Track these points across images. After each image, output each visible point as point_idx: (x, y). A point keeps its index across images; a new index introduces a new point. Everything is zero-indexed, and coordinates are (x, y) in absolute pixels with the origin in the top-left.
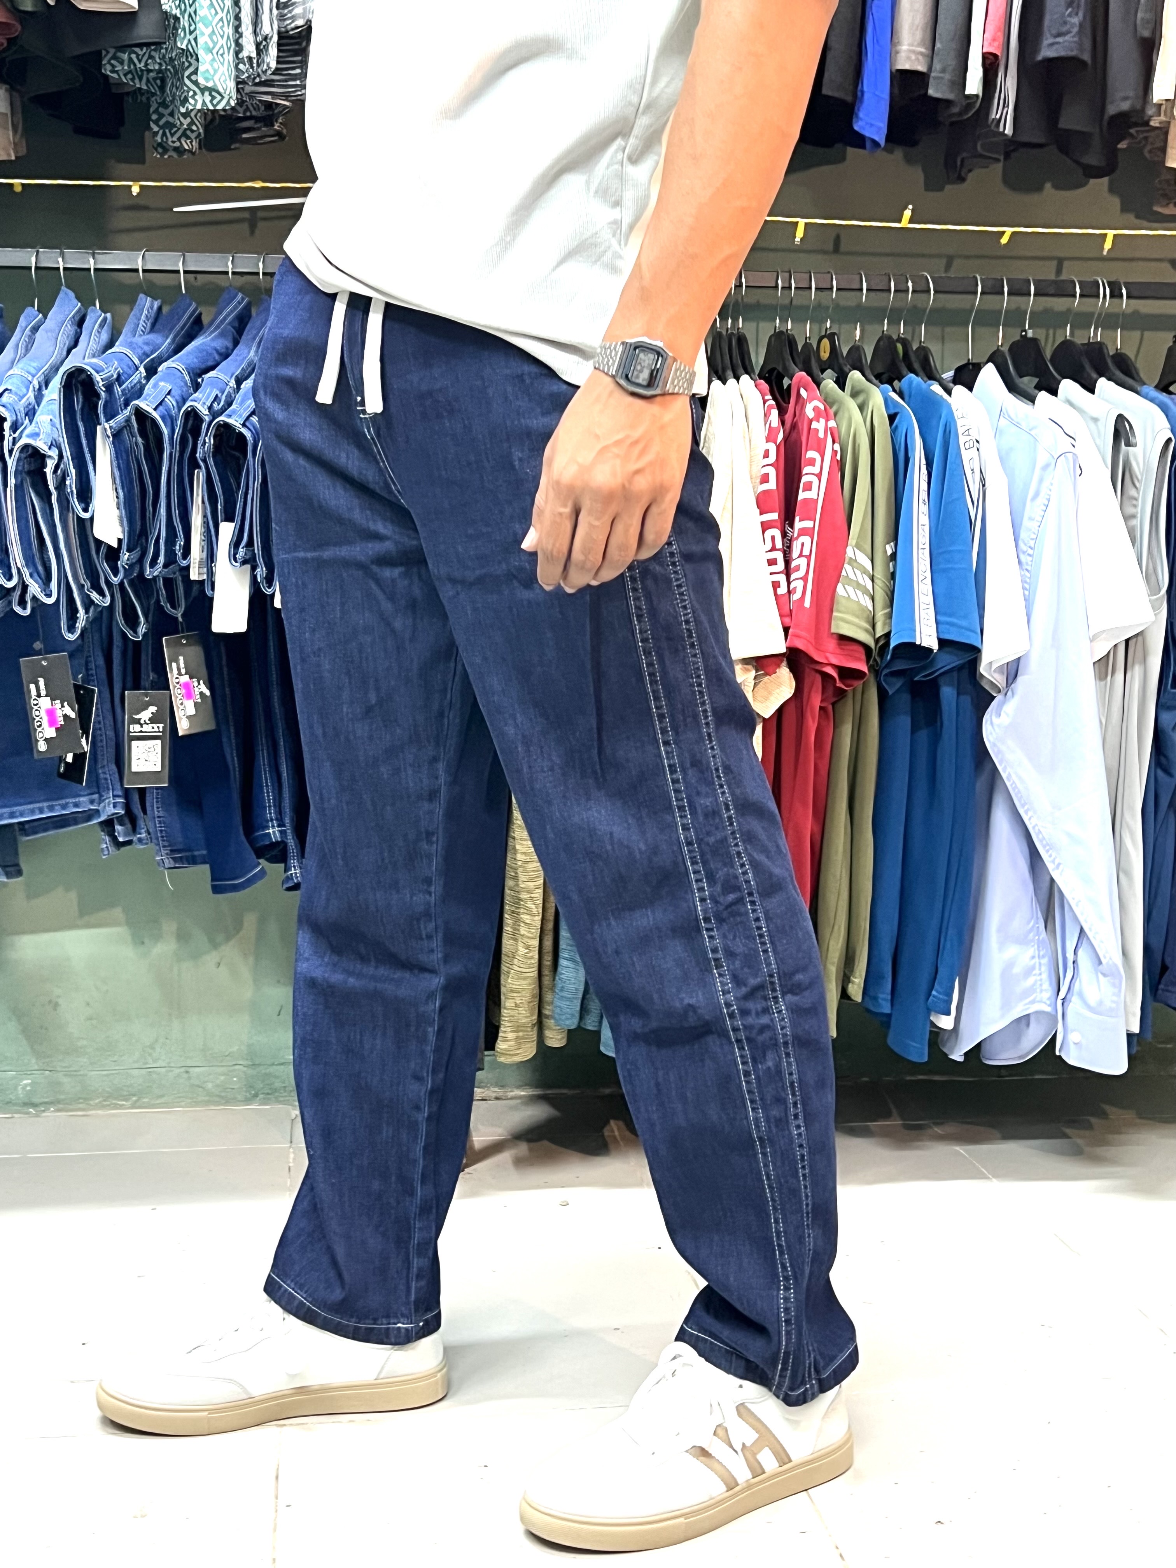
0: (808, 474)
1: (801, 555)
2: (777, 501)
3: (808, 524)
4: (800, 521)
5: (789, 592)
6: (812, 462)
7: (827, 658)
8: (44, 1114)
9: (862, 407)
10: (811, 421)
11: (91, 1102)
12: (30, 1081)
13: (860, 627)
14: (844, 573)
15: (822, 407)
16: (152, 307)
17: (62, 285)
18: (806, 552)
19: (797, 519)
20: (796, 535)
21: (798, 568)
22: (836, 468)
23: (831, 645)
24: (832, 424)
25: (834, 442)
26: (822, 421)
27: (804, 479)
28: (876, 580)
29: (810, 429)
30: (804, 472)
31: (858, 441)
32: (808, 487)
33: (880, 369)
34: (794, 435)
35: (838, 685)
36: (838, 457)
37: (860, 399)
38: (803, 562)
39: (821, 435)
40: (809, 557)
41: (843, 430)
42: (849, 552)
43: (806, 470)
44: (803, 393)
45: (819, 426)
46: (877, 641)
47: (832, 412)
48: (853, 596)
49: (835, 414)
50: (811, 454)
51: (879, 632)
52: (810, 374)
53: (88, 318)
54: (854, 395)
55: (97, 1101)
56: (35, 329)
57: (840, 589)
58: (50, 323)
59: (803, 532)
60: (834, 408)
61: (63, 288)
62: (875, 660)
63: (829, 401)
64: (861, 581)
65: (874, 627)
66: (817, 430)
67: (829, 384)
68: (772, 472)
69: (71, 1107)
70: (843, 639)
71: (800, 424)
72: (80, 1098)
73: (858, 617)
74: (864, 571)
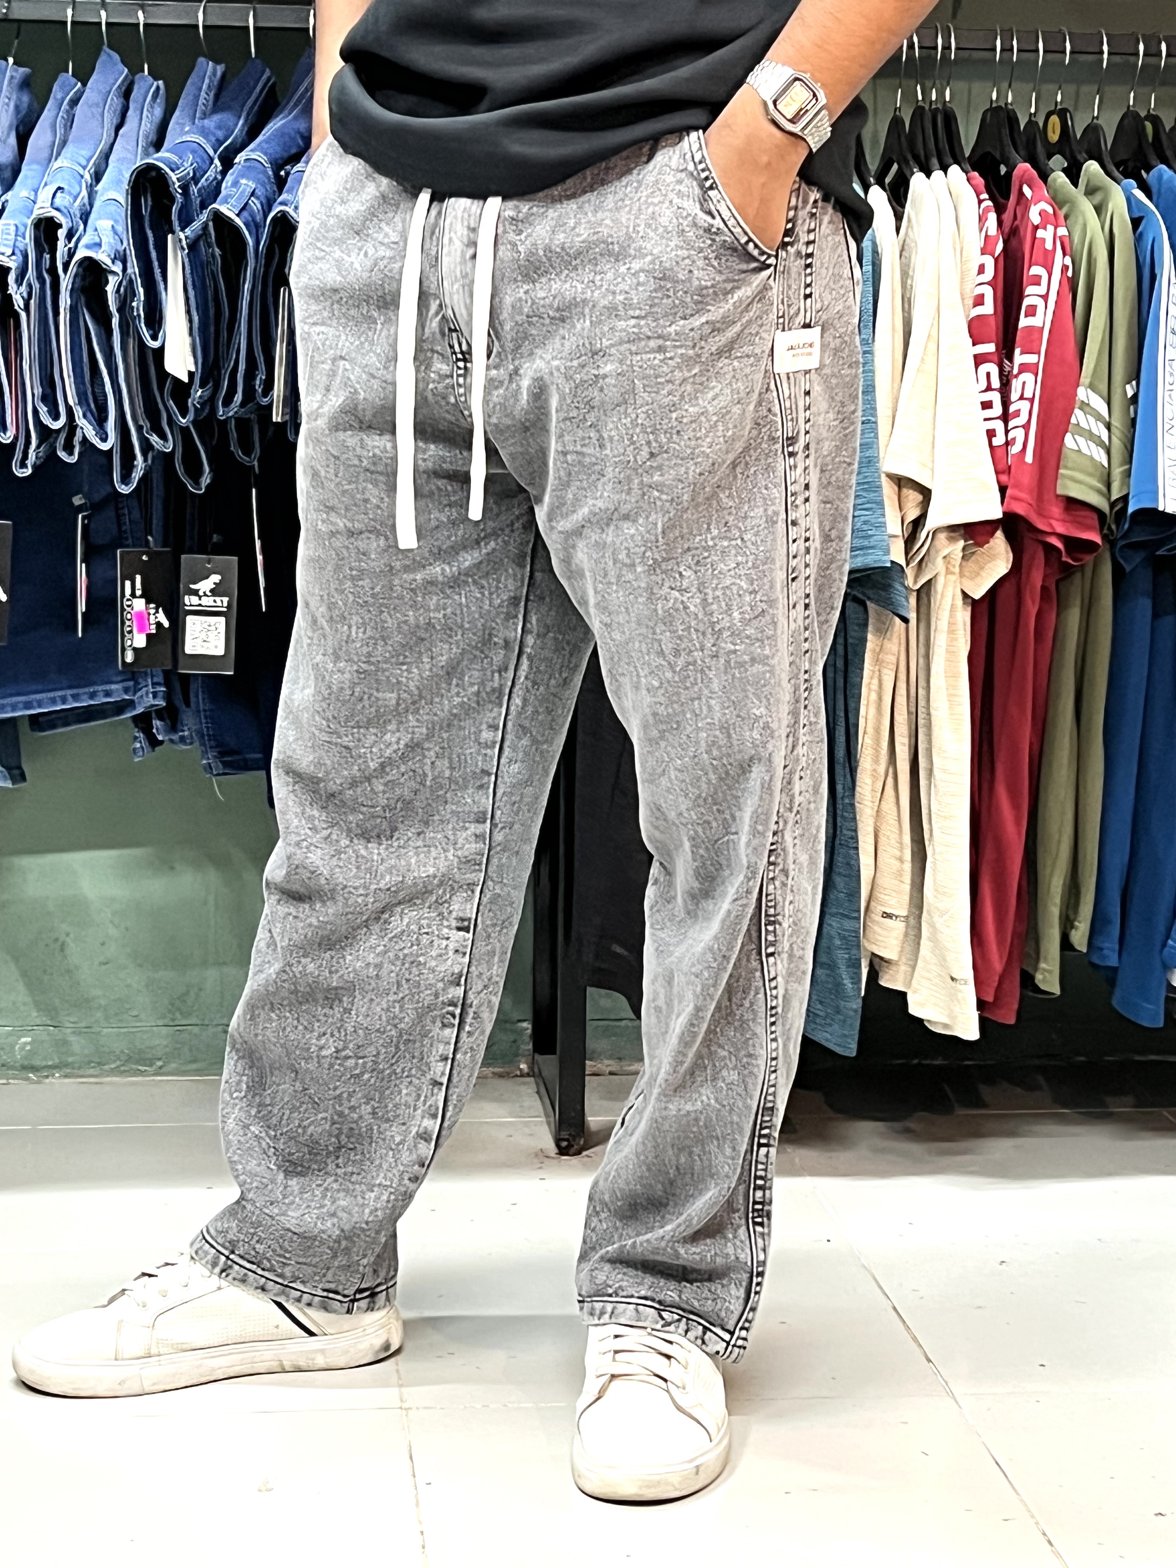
0: (1032, 295)
1: (1022, 398)
2: (993, 327)
3: (1031, 359)
4: (1022, 353)
5: (1007, 443)
6: (1037, 281)
7: (1051, 525)
8: (47, 1081)
9: (1099, 209)
10: (1036, 228)
11: (106, 1067)
12: (29, 1039)
13: (1092, 487)
14: (1073, 420)
15: (1050, 210)
16: (214, 73)
17: (103, 44)
18: (1028, 394)
19: (1017, 351)
20: (1015, 371)
21: (1017, 413)
22: (1066, 288)
23: (1056, 510)
24: (1062, 231)
25: (1064, 254)
26: (1051, 228)
27: (1026, 302)
28: (1113, 429)
29: (1034, 238)
30: (1026, 293)
31: (1094, 255)
32: (1032, 311)
33: (1123, 155)
34: (1014, 242)
35: (1064, 559)
36: (1070, 274)
37: (1098, 198)
38: (1024, 406)
39: (1049, 246)
40: (1032, 401)
41: (1076, 239)
42: (1082, 393)
43: (1030, 290)
44: (1027, 190)
45: (1046, 234)
46: (1112, 505)
47: (1062, 213)
48: (1085, 450)
49: (1066, 217)
50: (1036, 270)
51: (1115, 496)
52: (1035, 165)
53: (136, 87)
54: (1090, 192)
55: (113, 1066)
56: (74, 102)
57: (1069, 440)
58: (91, 93)
59: (1024, 368)
60: (1064, 210)
61: (105, 48)
62: (1110, 528)
63: (1058, 201)
64: (1095, 431)
65: (1109, 486)
66: (1043, 240)
67: (1060, 178)
68: (988, 292)
69: (81, 1072)
70: (1072, 504)
71: (1022, 233)
72: (90, 1062)
73: (1090, 475)
74: (1098, 417)
